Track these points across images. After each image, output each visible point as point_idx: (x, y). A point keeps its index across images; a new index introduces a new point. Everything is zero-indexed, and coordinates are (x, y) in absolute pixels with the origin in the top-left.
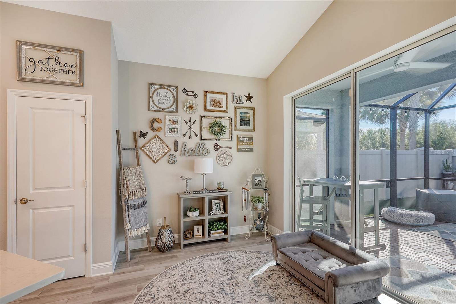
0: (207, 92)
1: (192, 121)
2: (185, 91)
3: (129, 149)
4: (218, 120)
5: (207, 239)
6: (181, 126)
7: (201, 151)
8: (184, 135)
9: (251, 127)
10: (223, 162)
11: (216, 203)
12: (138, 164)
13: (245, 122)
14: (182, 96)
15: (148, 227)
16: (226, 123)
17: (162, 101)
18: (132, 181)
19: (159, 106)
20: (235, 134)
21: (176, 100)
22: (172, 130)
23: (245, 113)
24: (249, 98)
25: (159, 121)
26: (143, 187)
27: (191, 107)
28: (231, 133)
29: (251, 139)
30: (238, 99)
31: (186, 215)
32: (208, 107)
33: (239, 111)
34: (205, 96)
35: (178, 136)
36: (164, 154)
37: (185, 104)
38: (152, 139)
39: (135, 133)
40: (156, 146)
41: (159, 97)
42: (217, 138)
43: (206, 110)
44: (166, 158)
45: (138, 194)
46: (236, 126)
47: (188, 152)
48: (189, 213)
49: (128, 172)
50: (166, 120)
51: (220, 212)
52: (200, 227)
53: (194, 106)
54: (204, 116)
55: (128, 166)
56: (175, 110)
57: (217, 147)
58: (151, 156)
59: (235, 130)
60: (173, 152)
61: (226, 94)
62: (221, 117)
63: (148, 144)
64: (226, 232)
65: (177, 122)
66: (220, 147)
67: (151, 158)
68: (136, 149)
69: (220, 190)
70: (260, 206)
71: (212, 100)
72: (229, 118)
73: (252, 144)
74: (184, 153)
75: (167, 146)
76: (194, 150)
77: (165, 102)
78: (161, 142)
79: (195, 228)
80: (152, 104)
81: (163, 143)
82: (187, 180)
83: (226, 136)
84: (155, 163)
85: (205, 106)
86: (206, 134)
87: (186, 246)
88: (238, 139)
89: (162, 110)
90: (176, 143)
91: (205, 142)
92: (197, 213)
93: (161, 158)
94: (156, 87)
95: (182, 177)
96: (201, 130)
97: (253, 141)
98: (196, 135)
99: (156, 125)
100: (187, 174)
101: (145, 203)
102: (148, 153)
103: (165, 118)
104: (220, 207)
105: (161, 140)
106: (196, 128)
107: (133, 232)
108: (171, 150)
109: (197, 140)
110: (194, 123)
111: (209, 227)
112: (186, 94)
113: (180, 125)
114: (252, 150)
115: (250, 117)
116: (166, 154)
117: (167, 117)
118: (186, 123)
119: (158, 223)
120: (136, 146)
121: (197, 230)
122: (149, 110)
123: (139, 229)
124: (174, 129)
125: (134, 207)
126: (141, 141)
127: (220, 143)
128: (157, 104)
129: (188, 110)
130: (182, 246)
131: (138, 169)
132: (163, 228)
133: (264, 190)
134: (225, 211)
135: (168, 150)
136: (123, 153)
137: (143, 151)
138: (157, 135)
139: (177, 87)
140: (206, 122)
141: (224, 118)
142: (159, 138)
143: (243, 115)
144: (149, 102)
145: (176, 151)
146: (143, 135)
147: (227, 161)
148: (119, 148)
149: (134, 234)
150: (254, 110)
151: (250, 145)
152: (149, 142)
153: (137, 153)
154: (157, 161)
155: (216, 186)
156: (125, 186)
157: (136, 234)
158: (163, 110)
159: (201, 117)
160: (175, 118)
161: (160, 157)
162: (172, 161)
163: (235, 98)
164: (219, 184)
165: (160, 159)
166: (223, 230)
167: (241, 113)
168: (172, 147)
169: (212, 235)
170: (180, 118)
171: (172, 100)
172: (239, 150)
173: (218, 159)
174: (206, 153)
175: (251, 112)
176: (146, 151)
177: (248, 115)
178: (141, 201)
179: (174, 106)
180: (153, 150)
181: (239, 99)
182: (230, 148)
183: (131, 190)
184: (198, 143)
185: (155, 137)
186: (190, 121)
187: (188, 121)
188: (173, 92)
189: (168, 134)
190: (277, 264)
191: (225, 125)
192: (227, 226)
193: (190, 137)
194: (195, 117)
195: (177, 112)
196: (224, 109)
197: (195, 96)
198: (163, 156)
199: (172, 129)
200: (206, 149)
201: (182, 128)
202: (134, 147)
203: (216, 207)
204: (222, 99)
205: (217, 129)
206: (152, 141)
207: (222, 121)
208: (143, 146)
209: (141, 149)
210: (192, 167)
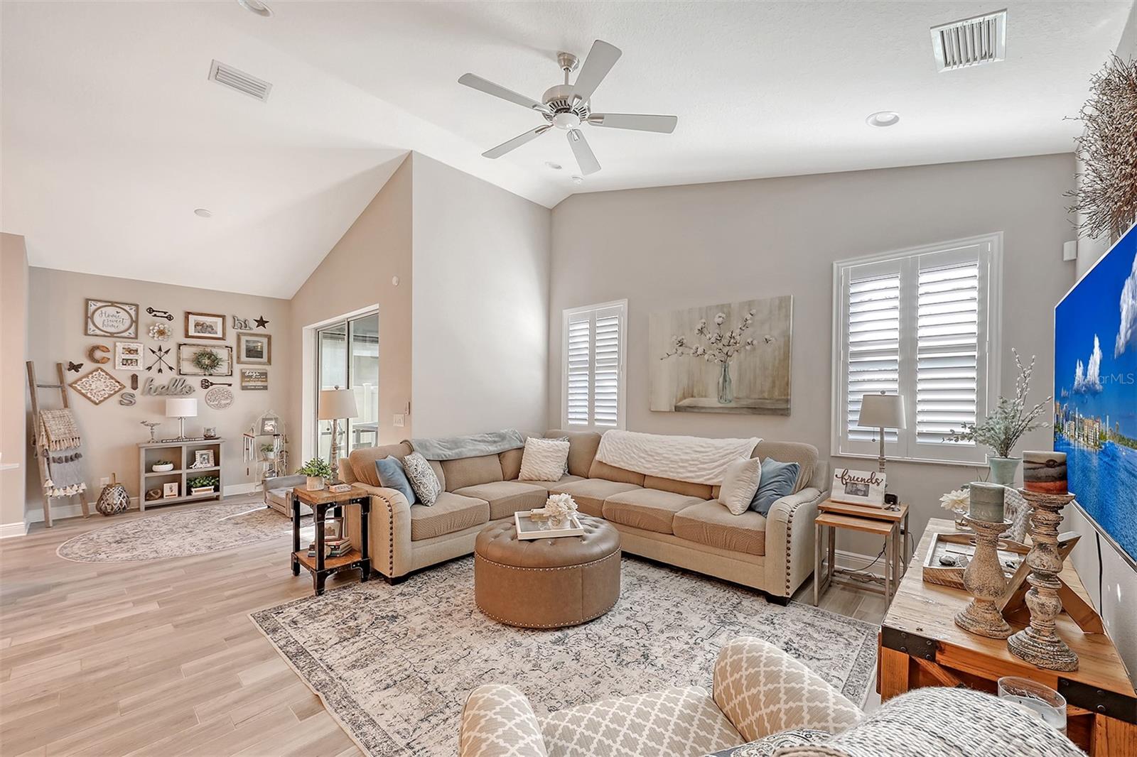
0: (189, 313)
1: (163, 351)
2: (150, 310)
3: (49, 387)
4: (208, 350)
5: (184, 497)
6: (144, 356)
7: (179, 388)
8: (149, 368)
9: (265, 359)
10: (217, 403)
11: (202, 455)
12: (66, 406)
13: (253, 353)
14: (145, 317)
15: (83, 486)
16: (222, 354)
17: (110, 324)
18: (54, 427)
19: (105, 329)
20: (237, 368)
21: (135, 322)
22: (126, 362)
23: (254, 342)
24: (261, 323)
25: (105, 349)
26: (75, 435)
27: (161, 333)
28: (231, 366)
29: (265, 374)
30: (243, 324)
31: (149, 470)
32: (191, 332)
33: (244, 339)
34: (187, 319)
35: (139, 369)
36: (112, 392)
37: (151, 328)
38: (91, 373)
39: (59, 366)
40: (99, 382)
41: (104, 317)
42: (207, 373)
43: (187, 336)
44: (117, 397)
45: (65, 444)
46: (238, 357)
47: (157, 389)
48: (155, 468)
49: (47, 416)
50: (117, 349)
51: (209, 465)
52: (175, 486)
53: (167, 331)
54: (185, 344)
55: (48, 409)
56: (133, 335)
57: (206, 384)
58: (89, 395)
59: (238, 363)
60: (129, 390)
61: (223, 317)
62: (213, 346)
63: (84, 380)
64: (217, 489)
65: (137, 351)
66: (212, 384)
67: (89, 399)
68: (61, 385)
69: (207, 438)
70: (271, 455)
71: (197, 325)
72: (227, 347)
73: (266, 381)
74: (148, 391)
75: (119, 382)
76: (166, 387)
77: (115, 324)
78: (108, 377)
79: (166, 486)
80: (91, 326)
81: (112, 378)
82: (152, 426)
83: (223, 368)
84: (97, 404)
85: (187, 331)
86: (187, 367)
87: (147, 508)
88: (243, 374)
89: (109, 335)
90: (134, 378)
91: (183, 376)
92: (170, 466)
93: (108, 398)
94: (99, 304)
95: (143, 423)
96: (178, 362)
97: (266, 377)
98: (171, 368)
99: (98, 354)
100: (154, 419)
101: (77, 456)
102: (83, 391)
103: (115, 346)
104: (208, 459)
105: (107, 374)
106: (170, 359)
107: (57, 490)
108: (125, 387)
109: (174, 374)
110: (167, 352)
111: (187, 484)
112: (153, 314)
113: (142, 355)
114: (265, 388)
115: (262, 347)
116: (116, 392)
117: (117, 344)
118: (154, 352)
119: (102, 483)
120: (62, 382)
121: (170, 490)
122: (86, 334)
123: (68, 488)
124: (131, 360)
125: (59, 461)
126: (71, 376)
127: (211, 379)
128: (100, 327)
129: (156, 335)
130: (142, 508)
131: (66, 412)
132: (110, 486)
133: (274, 435)
134: (217, 463)
135: (120, 387)
136: (39, 391)
137: (75, 389)
138: (100, 368)
139: (137, 306)
140: (187, 352)
141: (219, 347)
142: (104, 371)
143: (251, 345)
144: (86, 324)
145: (135, 388)
146: (75, 367)
147: (223, 402)
148: (31, 385)
149: (59, 493)
150: (269, 338)
151: (262, 381)
152: (87, 376)
153: (63, 391)
154: (101, 402)
155: (203, 432)
156: (44, 433)
157: (63, 494)
158: (112, 335)
159: (180, 345)
160: (133, 346)
161: (107, 396)
162: (128, 401)
163: (237, 322)
164: (208, 430)
165: (105, 399)
166: (213, 487)
167: (247, 341)
168: (128, 383)
169: (193, 493)
170: (142, 345)
171: (128, 322)
172: (244, 388)
173: (208, 399)
174: (189, 391)
175: (265, 341)
176: (79, 388)
177: (260, 344)
178: (70, 453)
179: (132, 330)
180: (93, 387)
181: (245, 324)
182: (230, 385)
183: (53, 438)
184: (172, 379)
185: (97, 370)
186: (160, 350)
187: (156, 350)
188: (130, 311)
189: (119, 366)
190: (269, 507)
191: (219, 357)
192: (218, 481)
193: (160, 371)
194: (170, 344)
195: (136, 338)
196: (220, 335)
197: (170, 318)
198: (111, 395)
199: (127, 360)
200: (188, 387)
201: (144, 358)
202: (59, 384)
203: (202, 459)
204: (216, 323)
205: (207, 362)
206: (90, 376)
207: (214, 351)
208: (76, 382)
209: (70, 385)
210: (162, 409)
